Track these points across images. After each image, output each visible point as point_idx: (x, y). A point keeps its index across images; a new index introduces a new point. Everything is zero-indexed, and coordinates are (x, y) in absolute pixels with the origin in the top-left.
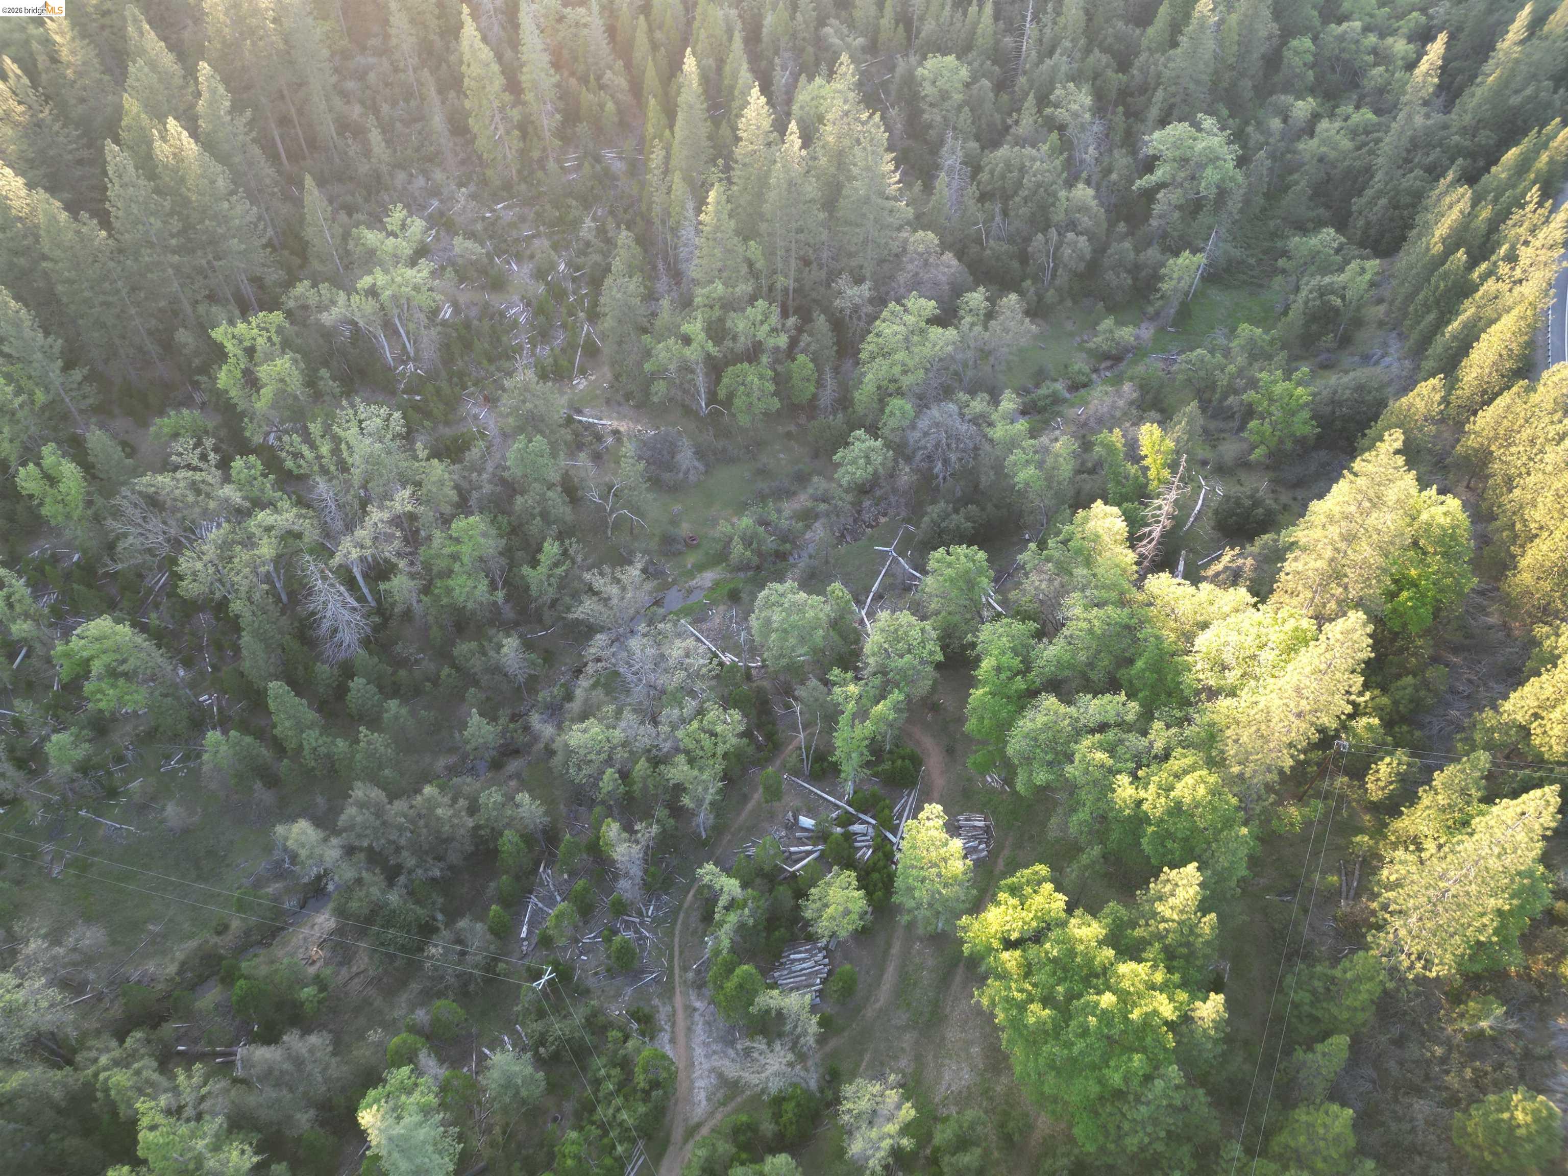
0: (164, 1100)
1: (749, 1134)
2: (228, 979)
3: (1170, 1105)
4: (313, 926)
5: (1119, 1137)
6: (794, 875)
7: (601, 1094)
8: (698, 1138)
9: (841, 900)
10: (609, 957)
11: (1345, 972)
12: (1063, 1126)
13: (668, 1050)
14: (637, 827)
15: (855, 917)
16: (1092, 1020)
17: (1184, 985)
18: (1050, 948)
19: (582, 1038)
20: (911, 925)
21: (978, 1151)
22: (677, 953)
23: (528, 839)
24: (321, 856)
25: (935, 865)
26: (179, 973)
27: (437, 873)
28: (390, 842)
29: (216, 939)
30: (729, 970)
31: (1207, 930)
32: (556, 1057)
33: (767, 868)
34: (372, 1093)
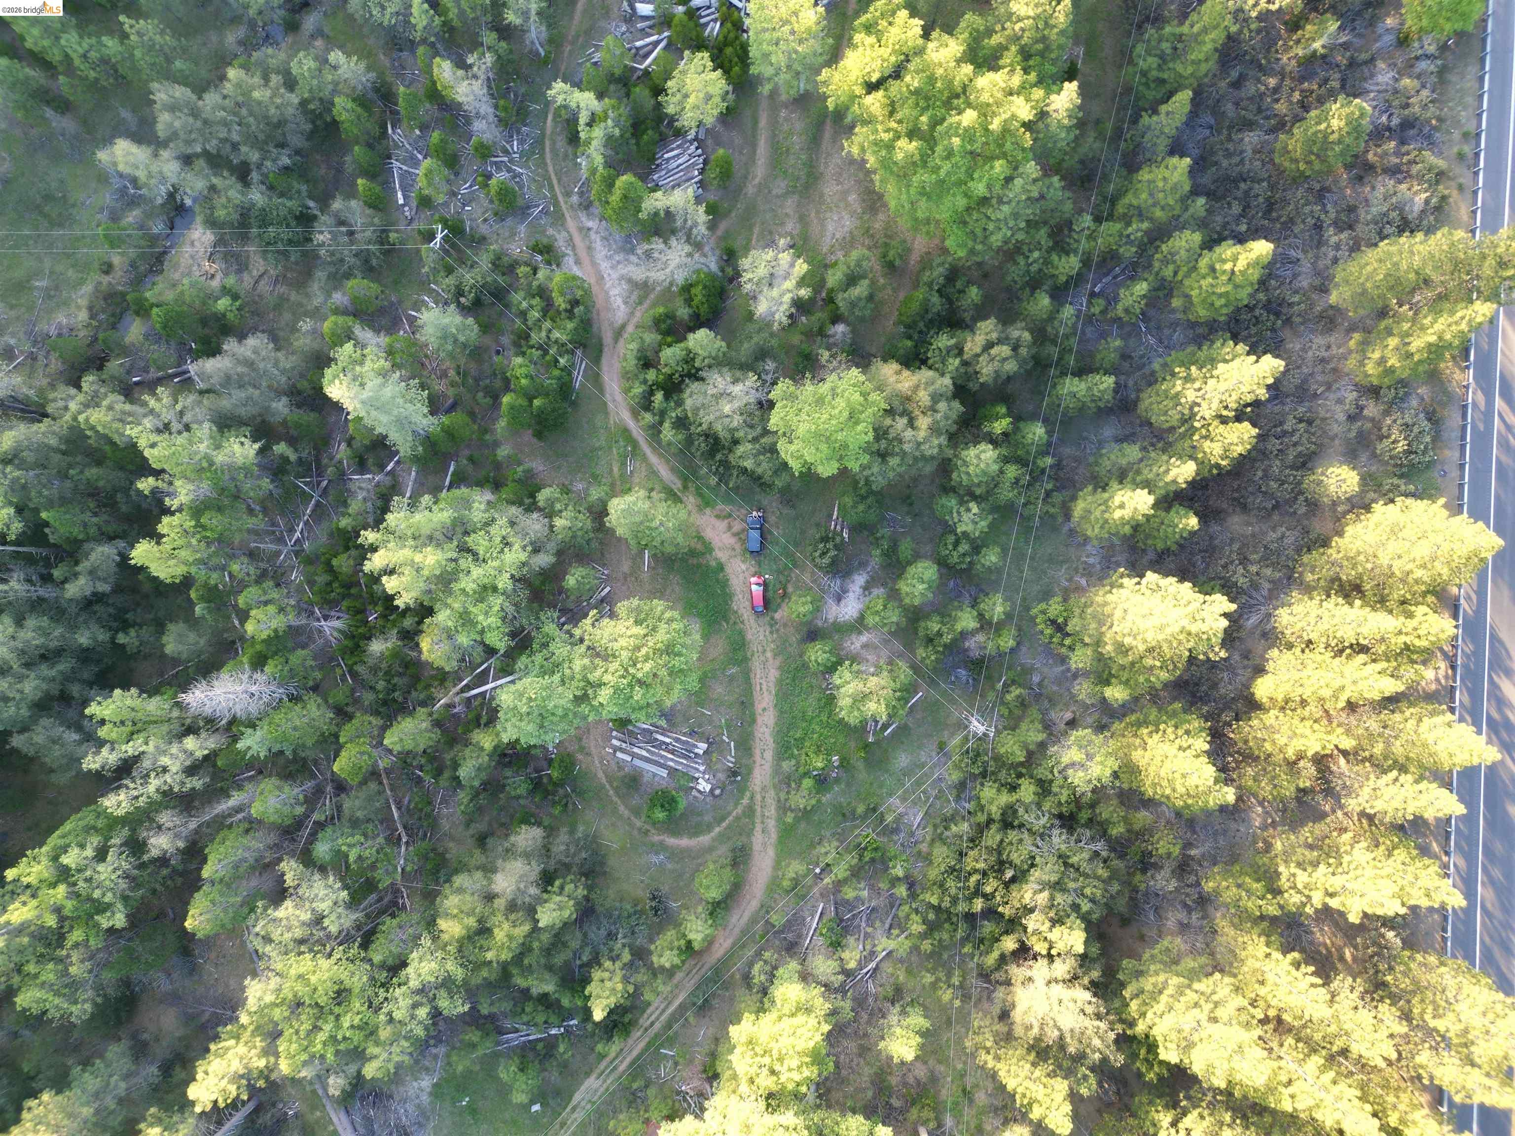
0: (148, 423)
1: (669, 321)
2: (142, 310)
3: (1029, 199)
4: (192, 244)
5: (986, 237)
6: (646, 73)
7: (530, 323)
8: (626, 336)
9: (700, 86)
10: (491, 202)
11: (1192, 26)
12: (937, 241)
13: (577, 271)
14: (470, 60)
15: (717, 99)
16: (956, 141)
17: (1040, 82)
18: (912, 80)
19: (495, 281)
20: (774, 93)
21: (865, 283)
22: (555, 182)
23: (362, 101)
24: (161, 172)
25: (786, 22)
26: (92, 317)
27: (286, 161)
28: (222, 141)
29: (106, 279)
30: (610, 184)
31: (1062, 18)
32: (478, 303)
33: (617, 72)
34: (328, 372)
